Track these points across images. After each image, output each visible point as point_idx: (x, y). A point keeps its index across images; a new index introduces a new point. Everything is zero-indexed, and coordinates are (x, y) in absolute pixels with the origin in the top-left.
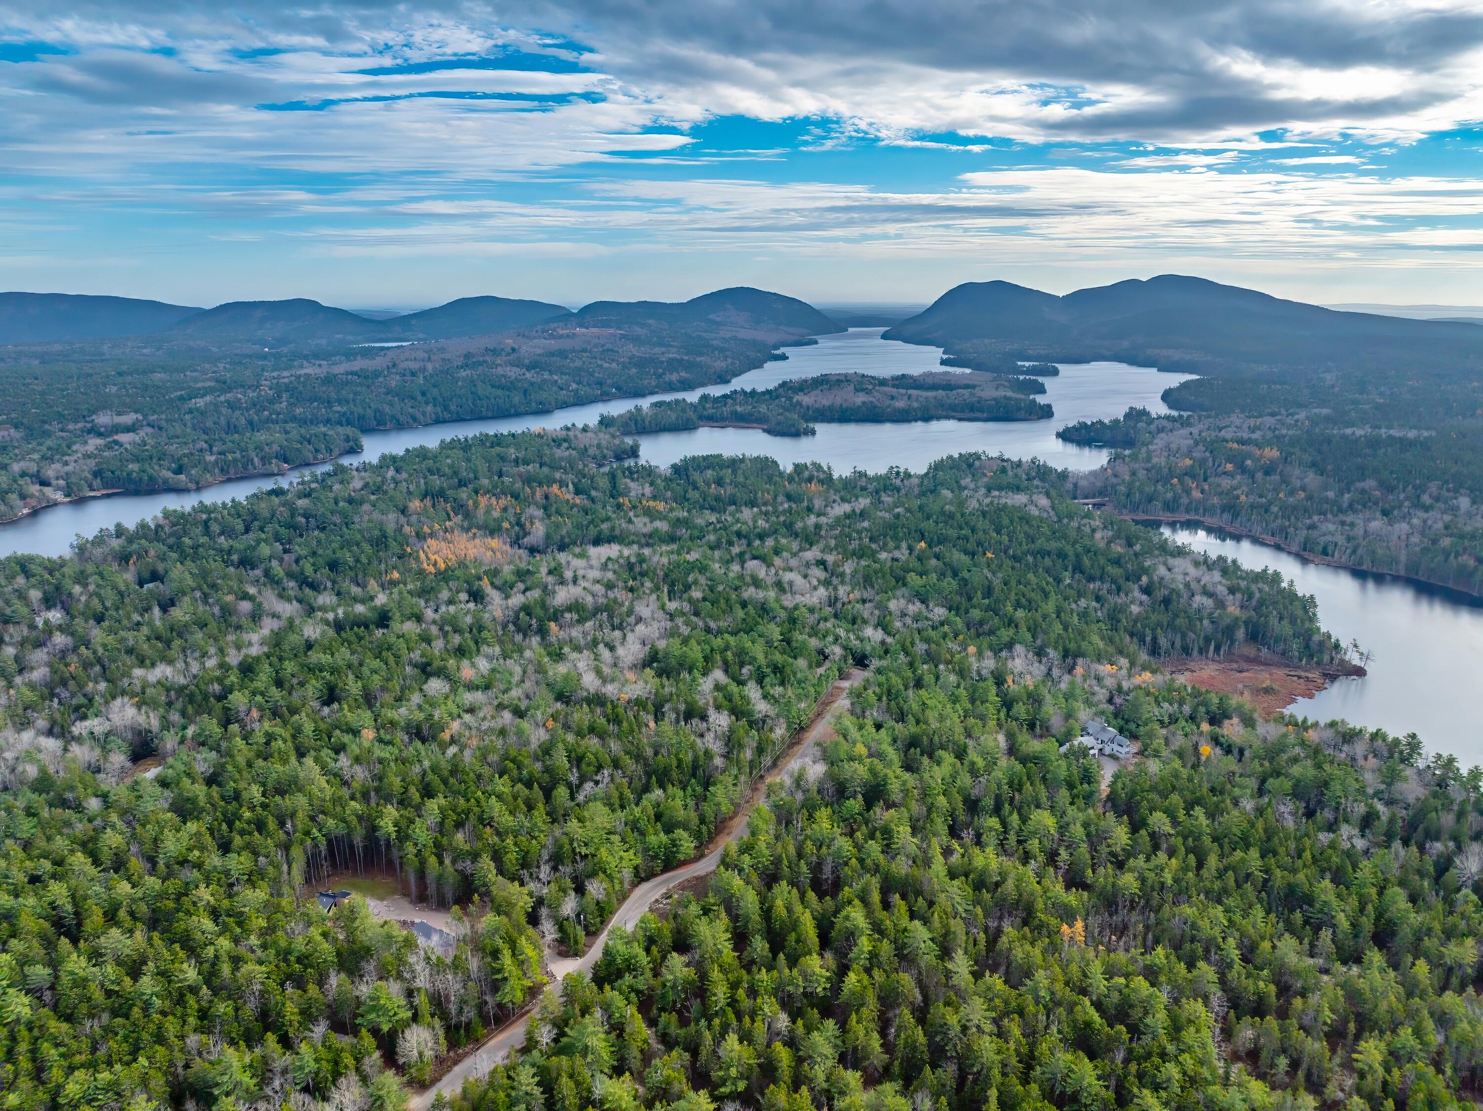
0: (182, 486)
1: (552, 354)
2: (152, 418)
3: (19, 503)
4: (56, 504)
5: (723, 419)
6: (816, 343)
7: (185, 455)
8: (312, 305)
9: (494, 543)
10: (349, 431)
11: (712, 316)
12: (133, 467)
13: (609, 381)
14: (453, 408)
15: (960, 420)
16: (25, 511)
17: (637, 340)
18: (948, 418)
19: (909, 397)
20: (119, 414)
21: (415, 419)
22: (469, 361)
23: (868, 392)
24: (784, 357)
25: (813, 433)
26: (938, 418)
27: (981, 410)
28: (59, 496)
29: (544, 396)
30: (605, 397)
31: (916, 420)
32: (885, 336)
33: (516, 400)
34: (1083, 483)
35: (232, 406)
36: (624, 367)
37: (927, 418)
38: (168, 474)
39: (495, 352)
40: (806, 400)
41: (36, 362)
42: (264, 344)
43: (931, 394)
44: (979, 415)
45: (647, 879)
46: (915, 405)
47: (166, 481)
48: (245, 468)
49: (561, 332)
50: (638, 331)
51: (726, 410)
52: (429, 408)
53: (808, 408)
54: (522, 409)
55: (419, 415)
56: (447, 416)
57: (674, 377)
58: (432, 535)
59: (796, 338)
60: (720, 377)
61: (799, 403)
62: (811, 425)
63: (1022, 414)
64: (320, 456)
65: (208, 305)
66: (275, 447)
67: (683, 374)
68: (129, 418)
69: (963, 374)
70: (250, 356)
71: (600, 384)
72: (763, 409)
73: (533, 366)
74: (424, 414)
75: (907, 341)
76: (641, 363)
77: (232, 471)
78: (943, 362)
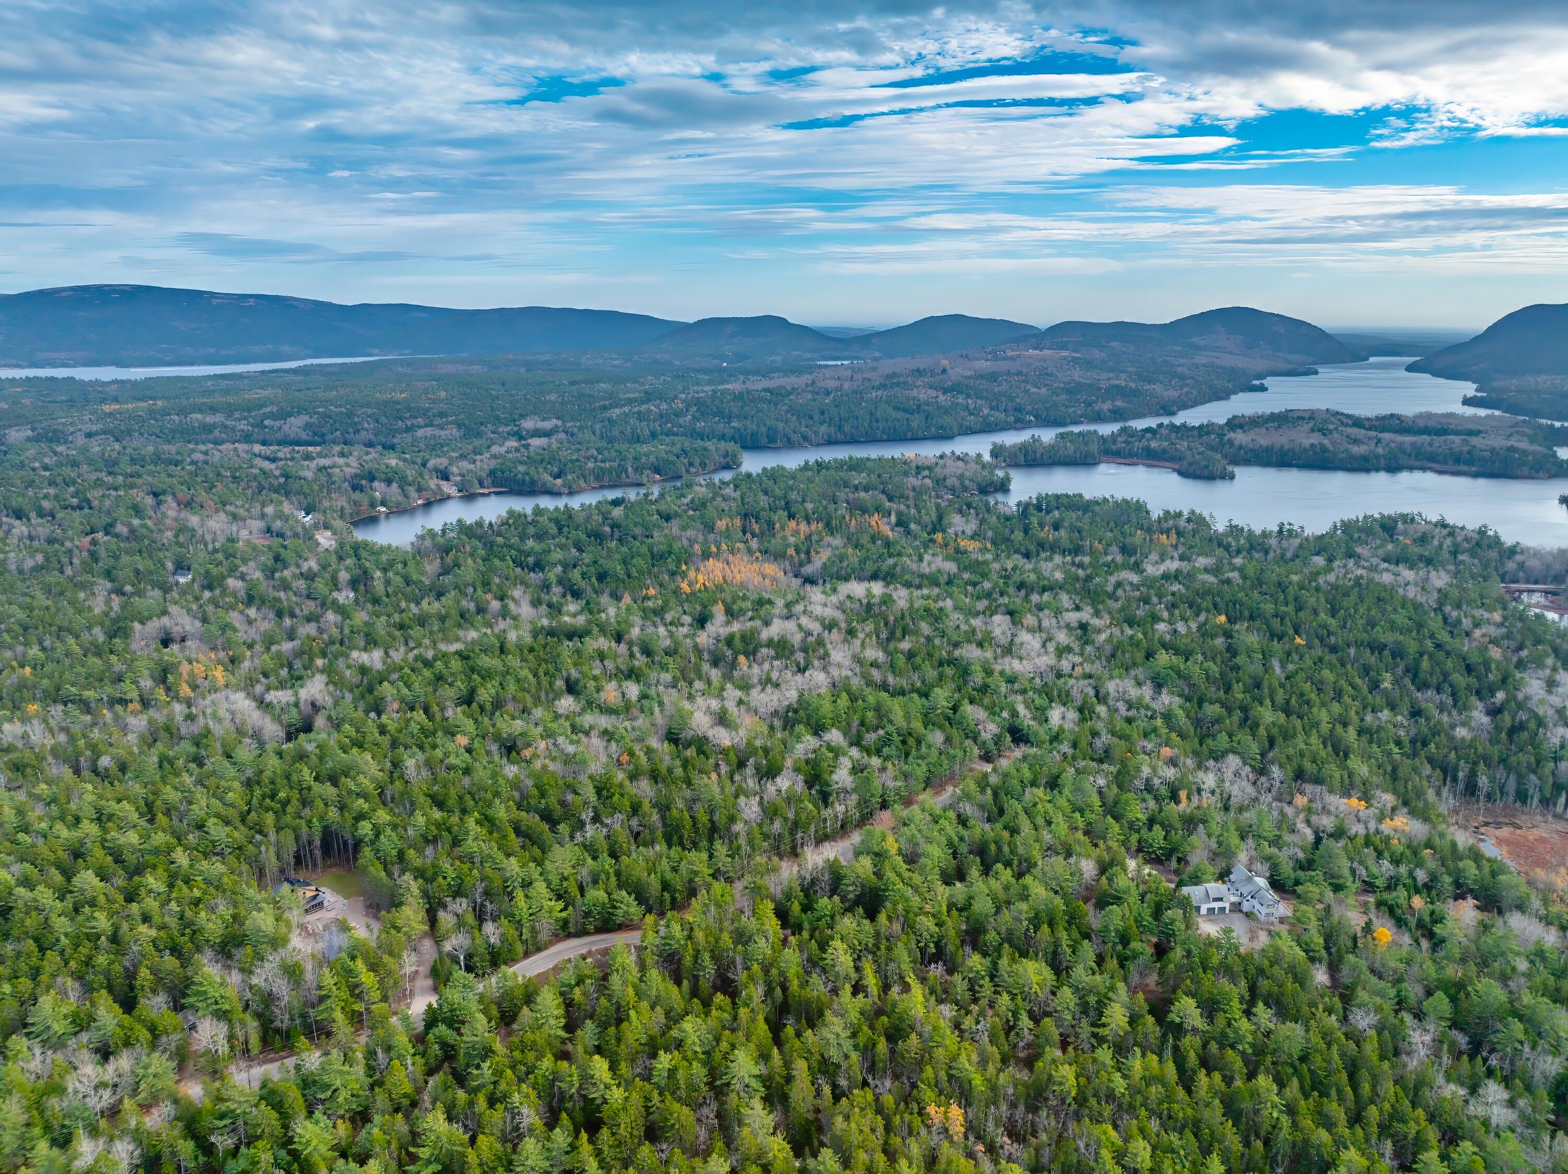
0: (555, 490)
1: (982, 377)
2: (569, 424)
3: (415, 495)
4: (449, 497)
5: (1131, 455)
6: (1316, 373)
7: (571, 461)
8: (779, 323)
9: (771, 569)
10: (731, 446)
11: (1195, 340)
12: (521, 468)
13: (1029, 408)
14: (847, 428)
15: (1440, 472)
16: (420, 502)
17: (1088, 364)
18: (1424, 469)
19: (1379, 441)
20: (544, 420)
21: (805, 438)
22: (891, 381)
23: (1323, 431)
24: (1263, 389)
25: (1232, 477)
26: (1411, 469)
27: (1470, 463)
28: (452, 491)
29: (947, 420)
30: (1019, 424)
31: (1377, 470)
32: (1410, 368)
33: (915, 424)
34: (1533, 563)
35: (640, 417)
36: (1055, 393)
37: (1393, 468)
38: (547, 478)
39: (919, 372)
40: (1240, 438)
41: (523, 370)
42: (723, 358)
43: (1408, 439)
44: (1465, 468)
45: (569, 936)
46: (1380, 450)
47: (544, 484)
48: (619, 476)
49: (1010, 353)
50: (1098, 354)
51: (1137, 445)
52: (823, 429)
53: (1240, 447)
54: (920, 435)
55: (810, 434)
56: (840, 437)
57: (1106, 406)
58: (717, 556)
59: (1290, 366)
60: (1163, 408)
61: (1230, 442)
62: (1230, 468)
63: (1525, 470)
64: (693, 470)
65: (691, 320)
66: (652, 458)
67: (1119, 403)
68: (548, 425)
69: (1475, 418)
70: (698, 371)
71: (1018, 409)
72: (1183, 445)
73: (955, 389)
74: (816, 433)
75: (1436, 374)
76: (1073, 390)
77: (606, 478)
78: (1467, 402)
